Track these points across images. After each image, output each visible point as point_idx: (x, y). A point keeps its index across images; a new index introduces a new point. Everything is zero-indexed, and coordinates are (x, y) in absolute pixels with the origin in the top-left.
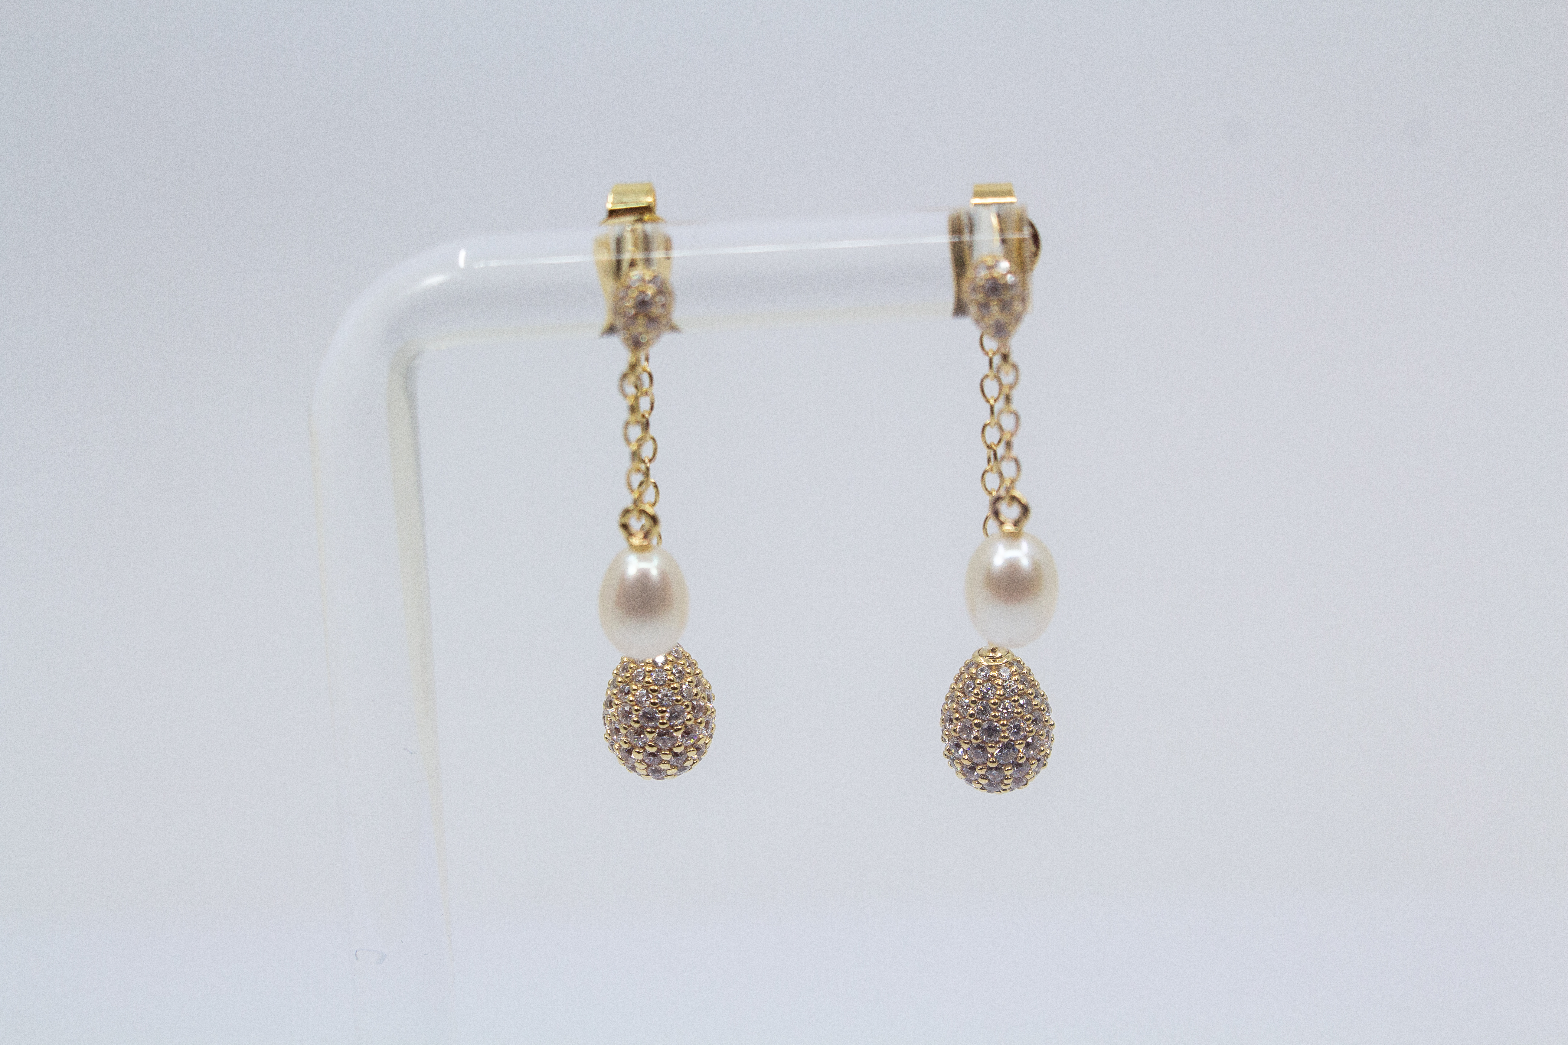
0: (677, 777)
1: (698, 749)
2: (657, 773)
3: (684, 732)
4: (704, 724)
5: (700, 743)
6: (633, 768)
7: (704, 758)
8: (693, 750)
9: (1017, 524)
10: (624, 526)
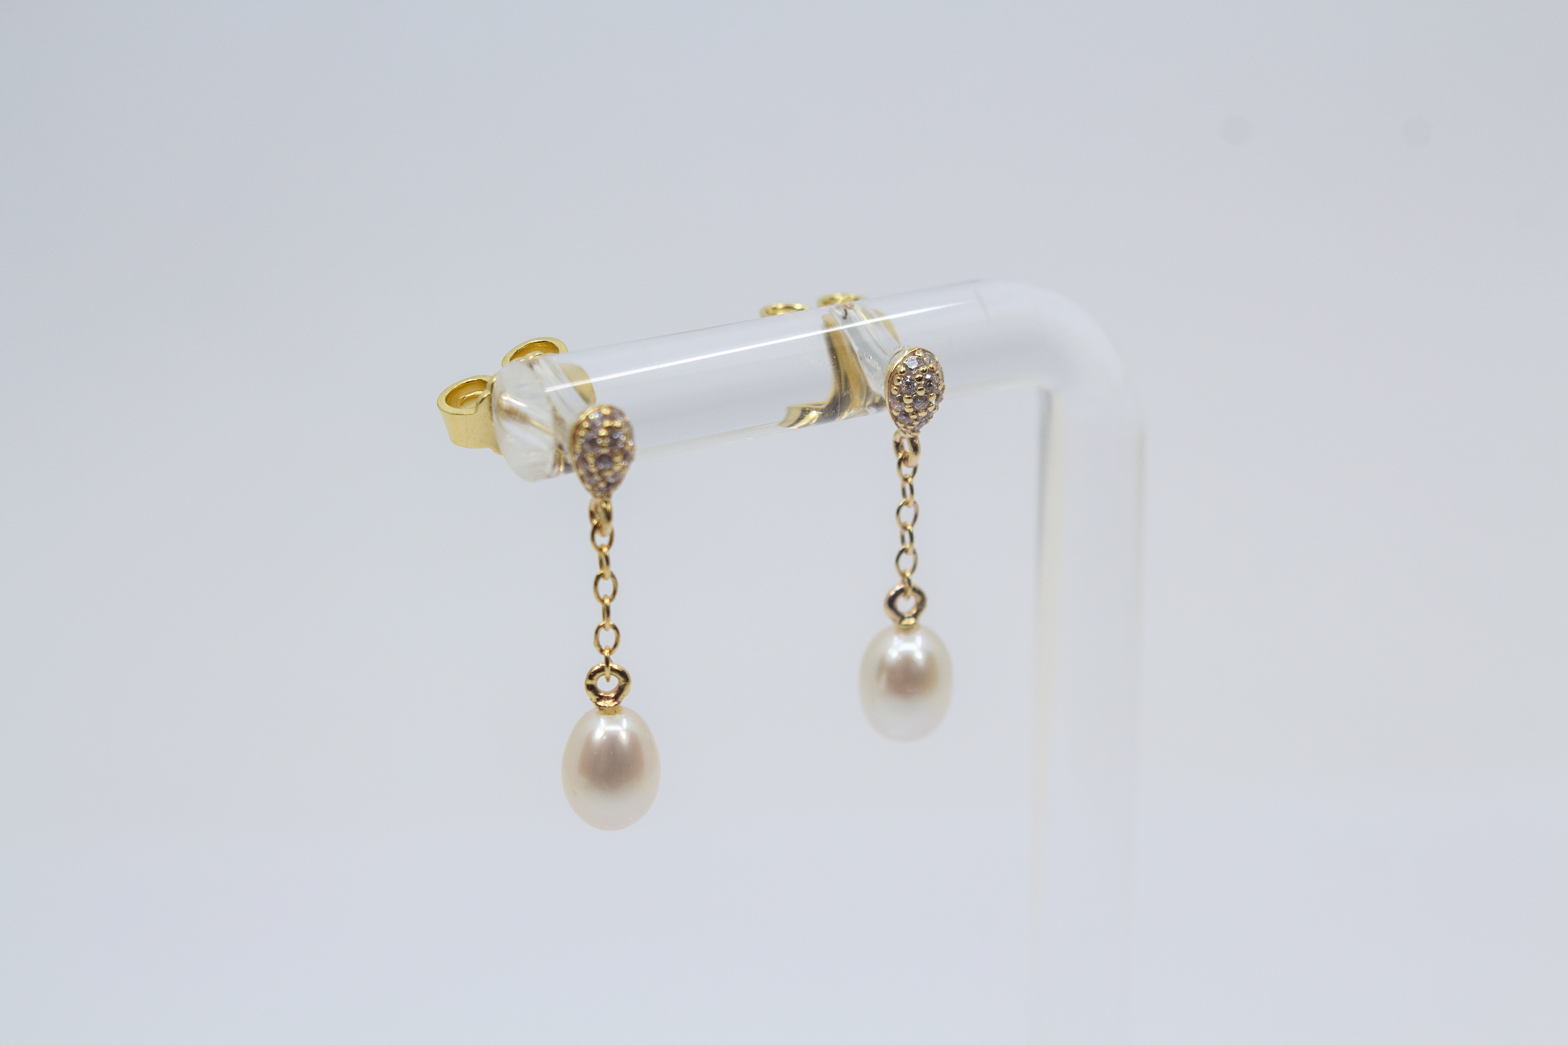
9: (915, 616)
10: (591, 688)
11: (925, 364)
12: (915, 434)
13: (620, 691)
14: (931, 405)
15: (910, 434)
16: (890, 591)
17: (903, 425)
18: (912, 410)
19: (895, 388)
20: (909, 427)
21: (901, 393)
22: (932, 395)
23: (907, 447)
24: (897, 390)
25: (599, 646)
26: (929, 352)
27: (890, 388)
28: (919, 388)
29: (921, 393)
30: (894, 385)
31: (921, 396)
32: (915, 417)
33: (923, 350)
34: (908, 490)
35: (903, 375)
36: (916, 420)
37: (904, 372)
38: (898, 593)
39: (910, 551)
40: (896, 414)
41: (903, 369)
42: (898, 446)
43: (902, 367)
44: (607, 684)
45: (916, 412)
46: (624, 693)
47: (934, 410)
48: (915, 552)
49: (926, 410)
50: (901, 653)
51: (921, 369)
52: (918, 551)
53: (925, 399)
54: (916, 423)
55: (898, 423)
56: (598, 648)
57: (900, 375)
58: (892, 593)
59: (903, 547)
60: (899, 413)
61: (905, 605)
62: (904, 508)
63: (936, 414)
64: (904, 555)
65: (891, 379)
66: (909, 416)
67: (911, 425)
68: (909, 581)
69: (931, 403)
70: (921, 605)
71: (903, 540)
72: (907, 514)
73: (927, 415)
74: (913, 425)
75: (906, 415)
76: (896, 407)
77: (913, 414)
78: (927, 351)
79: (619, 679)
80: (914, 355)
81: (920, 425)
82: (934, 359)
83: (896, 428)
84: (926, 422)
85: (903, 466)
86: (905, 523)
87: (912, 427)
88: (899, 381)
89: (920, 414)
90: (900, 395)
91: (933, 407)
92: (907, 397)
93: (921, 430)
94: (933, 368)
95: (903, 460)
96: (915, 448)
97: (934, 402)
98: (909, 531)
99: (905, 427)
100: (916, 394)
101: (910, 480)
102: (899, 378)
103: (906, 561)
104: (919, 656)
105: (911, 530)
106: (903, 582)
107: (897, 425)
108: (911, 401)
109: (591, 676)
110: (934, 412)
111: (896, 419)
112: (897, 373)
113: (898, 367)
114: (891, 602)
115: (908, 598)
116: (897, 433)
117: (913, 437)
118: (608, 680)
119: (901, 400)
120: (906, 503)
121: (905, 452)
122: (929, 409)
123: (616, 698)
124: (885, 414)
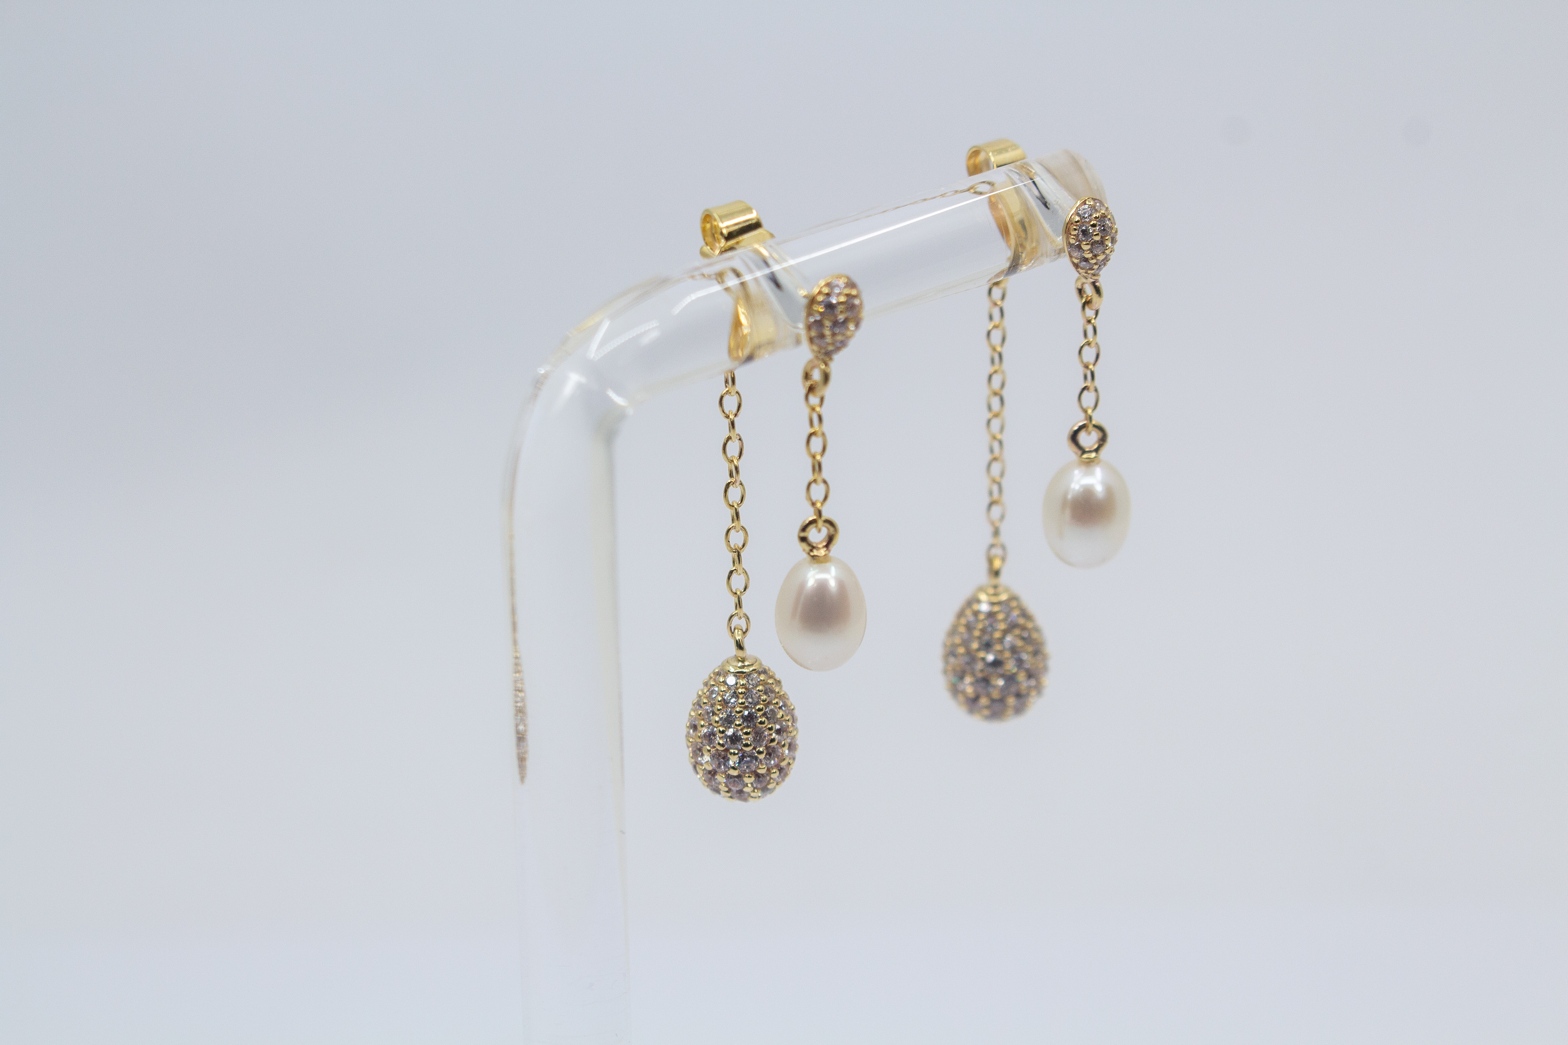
0: (761, 800)
1: (781, 770)
2: (741, 794)
3: (766, 754)
4: (787, 747)
5: (783, 764)
6: (717, 791)
7: (787, 779)
8: (775, 772)
9: (1097, 450)
10: (803, 539)
11: (1096, 211)
12: (1095, 278)
13: (830, 540)
14: (1108, 248)
15: (1091, 278)
16: (1074, 426)
17: (1084, 271)
18: (1090, 255)
19: (1072, 237)
20: (1089, 272)
21: (1079, 241)
22: (1107, 238)
23: (1089, 291)
24: (1074, 239)
25: (811, 500)
26: (1098, 200)
27: (1068, 238)
28: (1095, 234)
29: (1097, 238)
30: (1071, 234)
31: (1098, 241)
32: (1094, 261)
33: (1092, 199)
34: (1091, 328)
35: (1078, 224)
36: (1096, 264)
37: (1078, 221)
38: (1081, 428)
39: (1092, 389)
40: (1076, 261)
41: (1077, 218)
42: (1080, 291)
43: (1077, 217)
44: (817, 536)
45: (1095, 256)
46: (834, 542)
47: (1111, 252)
48: (1096, 390)
49: (1104, 253)
50: (1082, 486)
51: (1094, 216)
52: (1099, 389)
53: (1102, 243)
54: (1096, 267)
55: (1079, 269)
56: (810, 502)
57: (1075, 224)
58: (1076, 428)
59: (1085, 385)
60: (1078, 260)
61: (1088, 440)
62: (1086, 348)
63: (1113, 257)
64: (1085, 392)
65: (1067, 229)
66: (1089, 261)
67: (1092, 269)
68: (1090, 418)
69: (1107, 246)
70: (1103, 440)
71: (1085, 377)
72: (1089, 354)
73: (1106, 258)
74: (1094, 269)
75: (1086, 260)
76: (1076, 254)
77: (1093, 259)
78: (1096, 199)
79: (828, 529)
80: (1085, 204)
81: (1099, 269)
82: (1103, 205)
83: (1077, 275)
84: (1105, 264)
85: (1087, 309)
86: (1088, 363)
87: (1093, 272)
88: (1075, 230)
89: (1098, 258)
90: (1078, 243)
91: (1110, 250)
92: (1085, 243)
93: (1101, 273)
94: (1104, 214)
95: (1087, 303)
96: (1098, 290)
97: (1110, 245)
98: (1091, 370)
99: (1086, 273)
100: (1092, 239)
101: (1093, 321)
102: (1075, 227)
103: (1088, 398)
104: (1099, 489)
105: (1092, 370)
106: (1086, 419)
107: (1078, 271)
108: (1089, 247)
109: (804, 529)
110: (1111, 254)
111: (1076, 266)
112: (1072, 223)
113: (1072, 217)
114: (1074, 437)
115: (1089, 433)
116: (1078, 279)
117: (1094, 281)
118: (819, 531)
119: (1079, 247)
120: (1088, 344)
121: (1087, 297)
122: (1106, 251)
123: (827, 546)
124: (1065, 262)
